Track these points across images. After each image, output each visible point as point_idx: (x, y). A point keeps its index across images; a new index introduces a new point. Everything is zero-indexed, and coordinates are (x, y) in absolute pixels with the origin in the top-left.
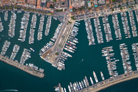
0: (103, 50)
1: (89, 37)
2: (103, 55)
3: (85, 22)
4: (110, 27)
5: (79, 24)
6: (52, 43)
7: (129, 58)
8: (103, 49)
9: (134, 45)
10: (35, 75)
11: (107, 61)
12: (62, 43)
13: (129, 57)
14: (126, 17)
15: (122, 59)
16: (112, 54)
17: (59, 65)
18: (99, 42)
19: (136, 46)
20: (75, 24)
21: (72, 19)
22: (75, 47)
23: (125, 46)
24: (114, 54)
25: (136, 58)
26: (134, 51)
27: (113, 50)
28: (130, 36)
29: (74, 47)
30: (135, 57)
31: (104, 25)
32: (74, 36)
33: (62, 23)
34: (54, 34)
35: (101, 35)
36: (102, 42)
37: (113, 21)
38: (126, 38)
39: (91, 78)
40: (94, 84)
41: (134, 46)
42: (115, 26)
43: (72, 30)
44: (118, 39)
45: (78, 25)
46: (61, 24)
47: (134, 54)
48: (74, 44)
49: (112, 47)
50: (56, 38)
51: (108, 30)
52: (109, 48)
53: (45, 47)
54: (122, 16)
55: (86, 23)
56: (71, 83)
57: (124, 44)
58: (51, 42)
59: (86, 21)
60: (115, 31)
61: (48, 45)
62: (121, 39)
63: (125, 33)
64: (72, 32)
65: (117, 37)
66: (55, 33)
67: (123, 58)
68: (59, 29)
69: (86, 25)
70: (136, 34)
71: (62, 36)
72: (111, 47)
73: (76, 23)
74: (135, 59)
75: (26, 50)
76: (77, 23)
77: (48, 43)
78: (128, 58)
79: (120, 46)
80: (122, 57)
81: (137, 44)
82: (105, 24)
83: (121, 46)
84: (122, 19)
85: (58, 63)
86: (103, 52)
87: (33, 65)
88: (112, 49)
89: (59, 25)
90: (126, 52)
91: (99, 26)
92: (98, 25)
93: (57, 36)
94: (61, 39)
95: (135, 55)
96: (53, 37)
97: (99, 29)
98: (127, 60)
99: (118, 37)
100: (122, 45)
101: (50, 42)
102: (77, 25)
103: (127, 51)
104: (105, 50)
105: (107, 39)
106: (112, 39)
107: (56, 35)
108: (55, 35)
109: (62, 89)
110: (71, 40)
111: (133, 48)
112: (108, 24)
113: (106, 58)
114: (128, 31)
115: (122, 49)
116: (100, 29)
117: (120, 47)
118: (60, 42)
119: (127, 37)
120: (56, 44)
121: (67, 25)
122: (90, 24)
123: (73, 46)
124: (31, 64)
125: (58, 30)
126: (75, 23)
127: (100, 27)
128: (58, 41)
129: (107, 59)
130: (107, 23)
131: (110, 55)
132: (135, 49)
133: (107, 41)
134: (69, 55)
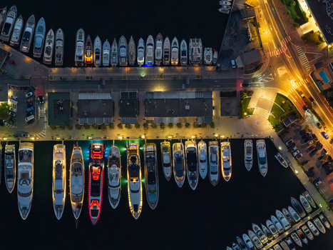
3: (293, 201)
5: (264, 170)
6: (60, 51)
12: (90, 115)
20: (248, 144)
21: (274, 109)
22: (95, 213)
29: (96, 205)
32: (167, 172)
33: (221, 57)
34: (123, 40)
43: (198, 141)
45: (249, 166)
46: (208, 52)
48: (115, 194)
50: (106, 62)
53: (9, 20)
55: (292, 211)
58: (60, 44)
59: (299, 209)
61: (29, 29)
64: (190, 145)
66: (132, 43)
68: (167, 55)
69: (281, 220)
71: (133, 94)
73: (261, 144)
76: (262, 153)
77: (42, 22)
89: (196, 46)
93: (115, 59)
94: (108, 97)
96: (98, 41)
101: (60, 34)
102: (248, 156)
107: (123, 53)
108: (114, 47)
110: (130, 162)
118: (82, 97)
120: (63, 81)
121: (222, 95)
122: (293, 245)
123: (95, 192)
125: (159, 48)
126: (254, 140)
128: (89, 84)
134: (27, 195)
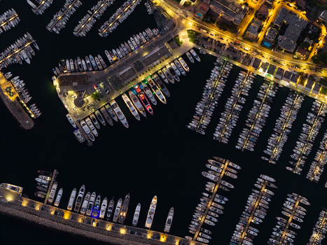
0: (211, 161)
1: (199, 108)
2: (203, 173)
3: (215, 64)
4: (267, 116)
5: (199, 60)
6: (103, 63)
7: (261, 221)
8: (215, 158)
9: (296, 198)
10: (12, 112)
11: (205, 194)
12: (127, 78)
13: (263, 217)
14: (322, 118)
15: (244, 213)
16: (227, 184)
17: (84, 125)
18: (217, 136)
19: (297, 204)
20: (188, 54)
21: (189, 36)
22: (150, 110)
23: (272, 185)
24: (233, 187)
25: (278, 231)
26: (283, 212)
27: (235, 177)
28: (298, 171)
29: (149, 108)
30: (278, 227)
31: (256, 104)
32: (166, 81)
33: (160, 30)
34: (122, 45)
35: (234, 121)
36: (225, 141)
37: (284, 107)
38: (288, 168)
39: (138, 208)
40: (137, 226)
41: (292, 200)
42: (282, 122)
43: (170, 64)
44: (266, 159)
45: (193, 61)
46: (154, 31)
47: (279, 219)
48: (153, 100)
49: (239, 168)
50: (121, 56)
51: (258, 122)
52: (230, 164)
53: (79, 63)
54: (313, 109)
55: (217, 67)
56: (83, 187)
57: (272, 180)
58: (102, 60)
59: (219, 65)
60: (273, 135)
61: (88, 62)
62: (273, 162)
63: (292, 156)
64: (168, 67)
65: (268, 151)
66: (126, 44)
67: (247, 212)
68: (141, 40)
69: (215, 73)
70: (317, 175)
71: (138, 62)
72: (235, 166)
73: (192, 51)
74: (274, 233)
75: (31, 38)
76: (195, 54)
77: (91, 57)
78: (257, 219)
79: (261, 178)
80: (247, 207)
81: (301, 201)
82: (259, 103)
83: (261, 180)
84: (309, 118)
85: (84, 119)
86: (208, 166)
87: (23, 85)
88: (235, 172)
89: (149, 31)
90: (265, 202)
91: (241, 96)
92: (243, 93)
93: (124, 53)
94: (130, 68)
95: (279, 223)
96: (114, 51)
97: (238, 103)
98: (253, 221)
99: (269, 153)
100: (266, 177)
101: (99, 56)
102: (190, 58)
103: (269, 200)
104: (217, 164)
105: (240, 141)
106: (252, 150)
107: (125, 50)
108: (121, 49)
109: (55, 186)
110: (151, 86)
111: (287, 202)
112: (267, 108)
113: (207, 186)
114: (303, 155)
115: (259, 187)
116: (239, 106)
117: (259, 179)
118: (121, 73)
119: (291, 169)
120: (110, 72)
121: (168, 42)
122: (224, 79)
123: (146, 104)
124: (20, 79)
125: (136, 40)
126: (189, 51)
127: (243, 101)
128: (120, 68)
129: (207, 189)
130: (267, 101)
131: (220, 184)
132: (291, 208)
133: (237, 147)
134: (123, 119)
